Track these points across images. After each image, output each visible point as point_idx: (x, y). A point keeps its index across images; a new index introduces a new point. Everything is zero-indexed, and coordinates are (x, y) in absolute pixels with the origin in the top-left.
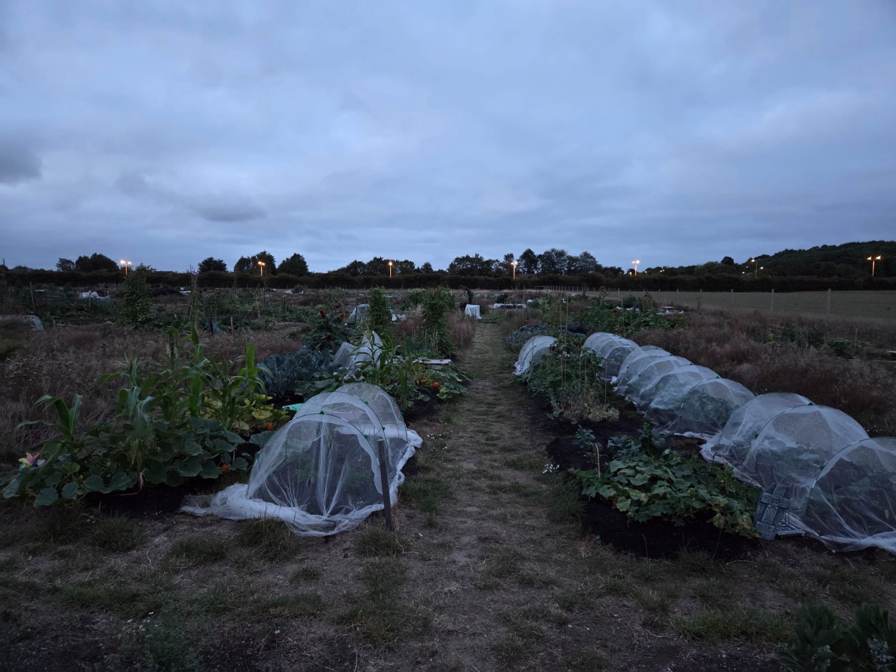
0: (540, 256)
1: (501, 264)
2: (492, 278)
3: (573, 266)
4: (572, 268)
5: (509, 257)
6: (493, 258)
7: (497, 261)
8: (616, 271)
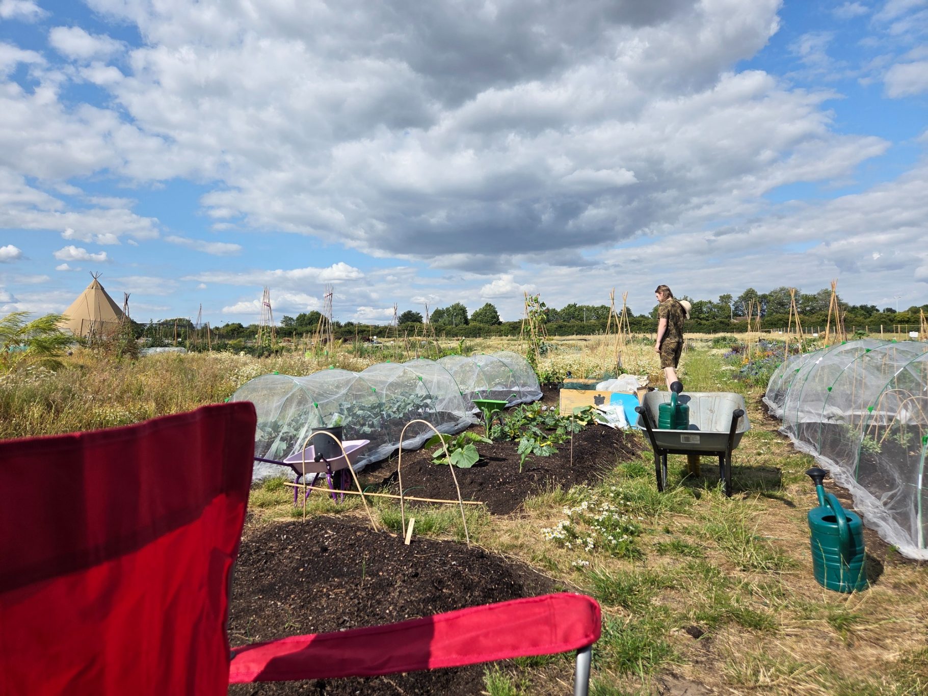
0: (764, 297)
1: (715, 306)
2: (704, 322)
3: (808, 306)
4: (808, 308)
5: (725, 298)
6: (705, 300)
7: (710, 302)
8: (868, 311)
